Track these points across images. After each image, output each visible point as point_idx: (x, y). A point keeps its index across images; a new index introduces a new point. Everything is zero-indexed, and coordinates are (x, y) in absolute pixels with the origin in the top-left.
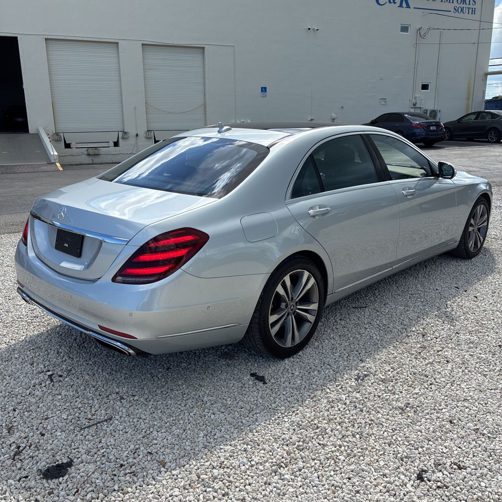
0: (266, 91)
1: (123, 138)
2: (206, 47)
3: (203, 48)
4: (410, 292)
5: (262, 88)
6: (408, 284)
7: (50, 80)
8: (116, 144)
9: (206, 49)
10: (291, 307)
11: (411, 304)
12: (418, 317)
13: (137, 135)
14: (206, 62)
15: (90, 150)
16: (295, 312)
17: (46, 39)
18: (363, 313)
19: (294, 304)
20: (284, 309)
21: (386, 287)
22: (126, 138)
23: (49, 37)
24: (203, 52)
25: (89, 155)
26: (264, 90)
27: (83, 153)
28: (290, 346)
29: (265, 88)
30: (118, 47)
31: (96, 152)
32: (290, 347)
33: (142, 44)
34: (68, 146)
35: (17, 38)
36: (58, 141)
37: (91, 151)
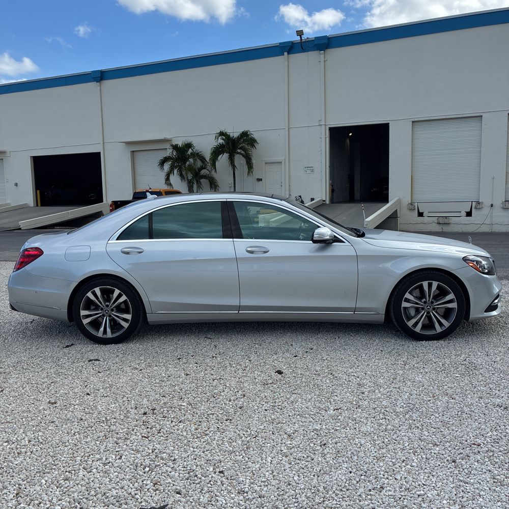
1: (476, 208)
8: (469, 214)
13: (492, 206)
15: (440, 218)
16: (110, 315)
17: (413, 122)
19: (109, 310)
20: (99, 311)
22: (479, 208)
23: (415, 120)
25: (439, 223)
27: (434, 222)
31: (446, 221)
33: (508, 114)
34: (421, 214)
35: (389, 124)
36: (412, 210)
37: (441, 220)
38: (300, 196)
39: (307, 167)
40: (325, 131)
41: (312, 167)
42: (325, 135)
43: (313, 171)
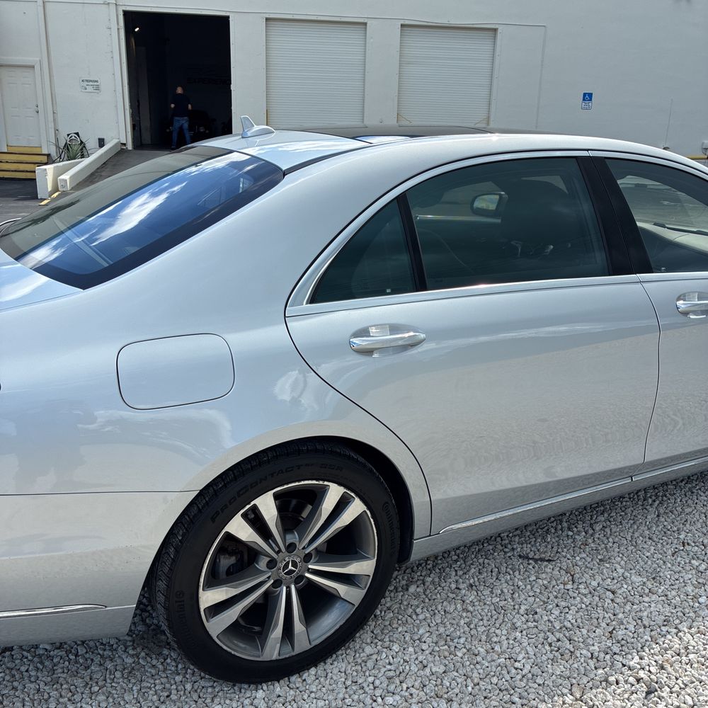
0: (591, 100)
2: (500, 29)
3: (495, 30)
4: (682, 537)
5: (585, 94)
6: (690, 510)
7: (267, 78)
9: (499, 31)
10: (286, 566)
11: (668, 574)
12: (667, 622)
14: (498, 52)
16: (301, 577)
17: (267, 19)
18: (533, 578)
19: (298, 560)
20: (262, 572)
21: (629, 511)
24: (495, 38)
26: (588, 97)
28: (275, 656)
29: (590, 95)
30: (366, 30)
32: (277, 660)
33: (402, 26)
35: (228, 17)
38: (77, 134)
39: (87, 81)
40: (117, 16)
41: (97, 81)
42: (118, 24)
43: (98, 88)
